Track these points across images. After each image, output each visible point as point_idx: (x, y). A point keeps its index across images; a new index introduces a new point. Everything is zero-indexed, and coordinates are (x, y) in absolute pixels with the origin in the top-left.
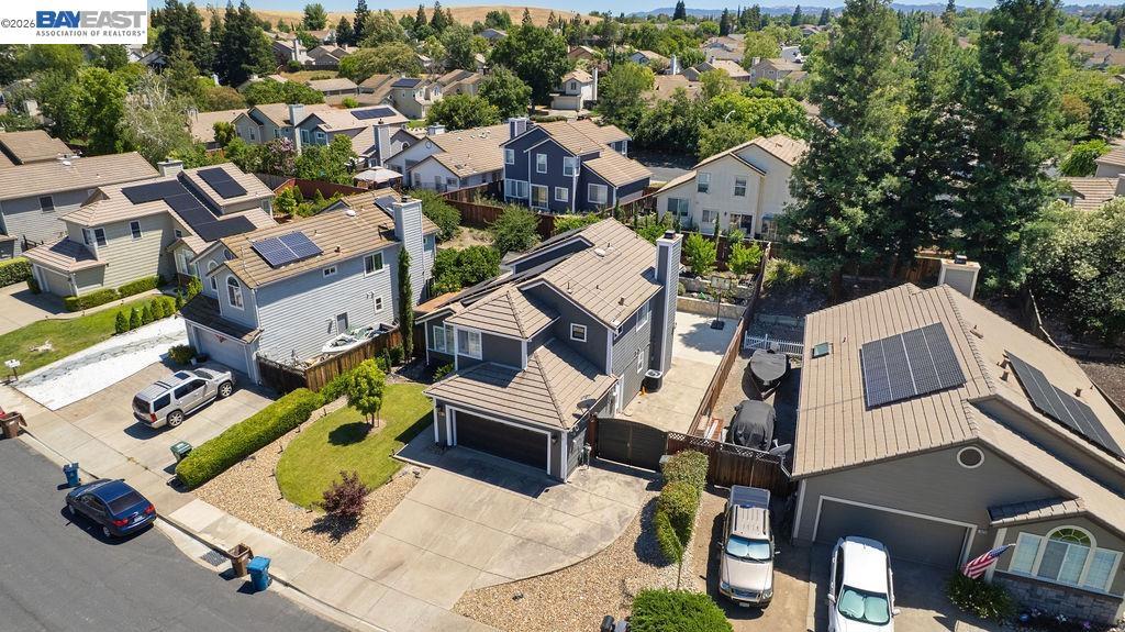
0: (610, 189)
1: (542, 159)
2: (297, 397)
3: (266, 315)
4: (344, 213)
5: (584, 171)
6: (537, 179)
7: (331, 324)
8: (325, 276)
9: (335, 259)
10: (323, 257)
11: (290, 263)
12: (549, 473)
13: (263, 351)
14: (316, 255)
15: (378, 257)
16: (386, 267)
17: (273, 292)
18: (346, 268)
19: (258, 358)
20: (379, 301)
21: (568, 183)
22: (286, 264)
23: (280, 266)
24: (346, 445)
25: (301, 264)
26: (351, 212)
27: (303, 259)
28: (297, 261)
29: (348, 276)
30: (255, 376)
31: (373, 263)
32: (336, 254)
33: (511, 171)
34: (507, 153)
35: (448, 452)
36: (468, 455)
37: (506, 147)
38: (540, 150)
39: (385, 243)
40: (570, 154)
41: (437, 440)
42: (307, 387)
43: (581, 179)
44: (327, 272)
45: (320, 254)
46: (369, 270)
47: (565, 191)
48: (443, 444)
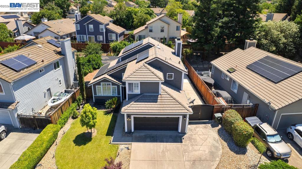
0: (117, 35)
1: (91, 26)
2: (49, 129)
3: (18, 94)
4: (37, 46)
5: (106, 29)
6: (90, 33)
7: (45, 94)
8: (40, 73)
9: (43, 65)
10: (38, 65)
11: (24, 68)
12: (180, 131)
13: (20, 112)
14: (34, 64)
15: (58, 63)
16: (61, 67)
17: (20, 83)
18: (47, 69)
19: (18, 115)
20: (60, 81)
21: (102, 34)
22: (23, 69)
23: (20, 71)
24: (85, 144)
25: (30, 68)
26: (40, 46)
27: (30, 66)
28: (27, 67)
29: (48, 72)
30: (18, 124)
31: (56, 65)
32: (42, 63)
33: (78, 32)
34: (77, 26)
35: (133, 135)
36: (143, 133)
37: (76, 24)
38: (90, 23)
39: (59, 57)
40: (102, 24)
41: (126, 130)
42: (52, 123)
43: (106, 32)
44: (41, 71)
45: (36, 63)
46: (55, 68)
47: (101, 37)
48: (130, 132)
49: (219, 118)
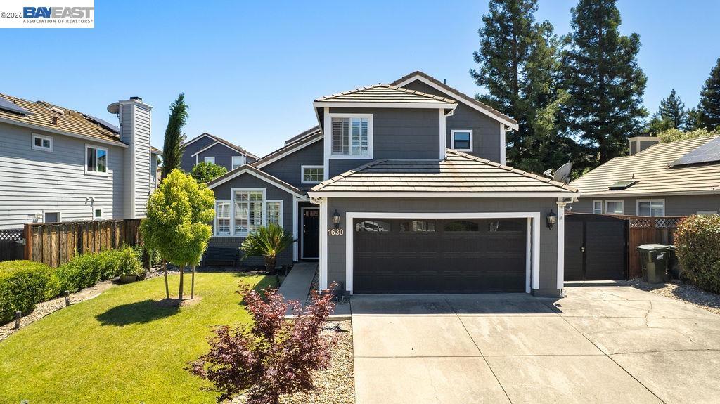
1: (210, 161)
8: (34, 145)
9: (52, 127)
16: (109, 172)
20: (98, 213)
31: (95, 160)
35: (352, 301)
38: (208, 153)
39: (111, 140)
40: (237, 153)
44: (39, 143)
49: (660, 257)
